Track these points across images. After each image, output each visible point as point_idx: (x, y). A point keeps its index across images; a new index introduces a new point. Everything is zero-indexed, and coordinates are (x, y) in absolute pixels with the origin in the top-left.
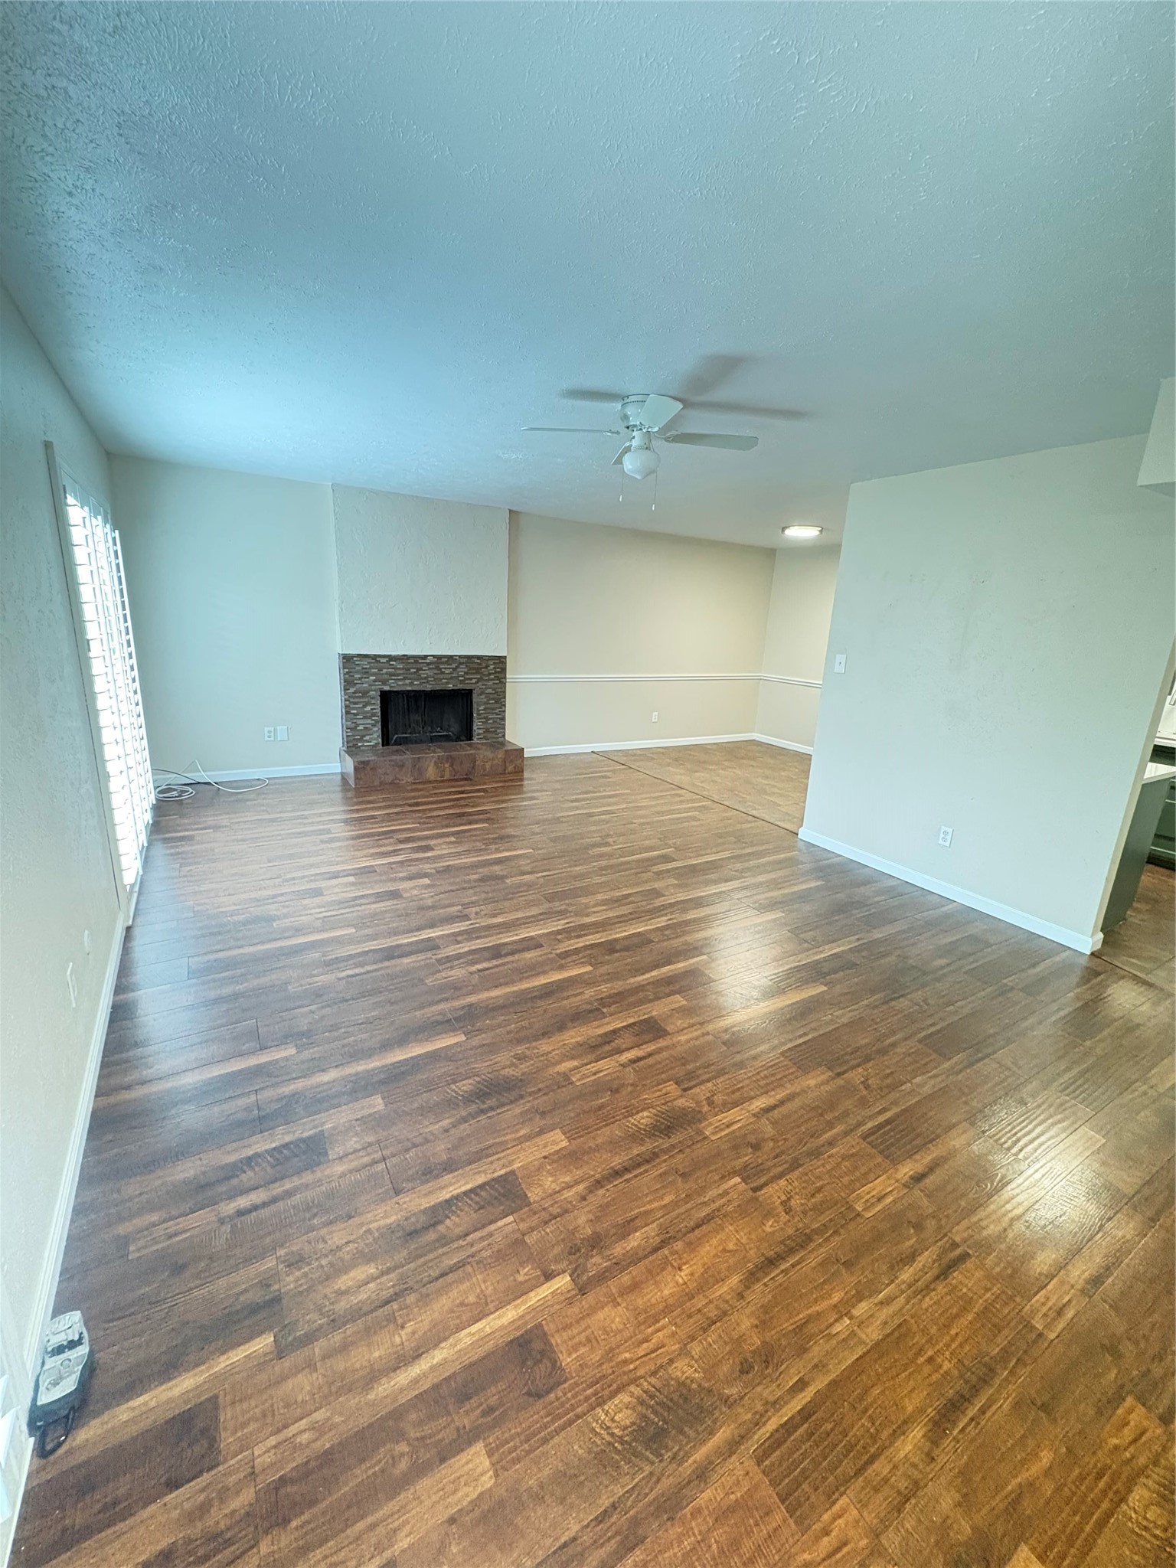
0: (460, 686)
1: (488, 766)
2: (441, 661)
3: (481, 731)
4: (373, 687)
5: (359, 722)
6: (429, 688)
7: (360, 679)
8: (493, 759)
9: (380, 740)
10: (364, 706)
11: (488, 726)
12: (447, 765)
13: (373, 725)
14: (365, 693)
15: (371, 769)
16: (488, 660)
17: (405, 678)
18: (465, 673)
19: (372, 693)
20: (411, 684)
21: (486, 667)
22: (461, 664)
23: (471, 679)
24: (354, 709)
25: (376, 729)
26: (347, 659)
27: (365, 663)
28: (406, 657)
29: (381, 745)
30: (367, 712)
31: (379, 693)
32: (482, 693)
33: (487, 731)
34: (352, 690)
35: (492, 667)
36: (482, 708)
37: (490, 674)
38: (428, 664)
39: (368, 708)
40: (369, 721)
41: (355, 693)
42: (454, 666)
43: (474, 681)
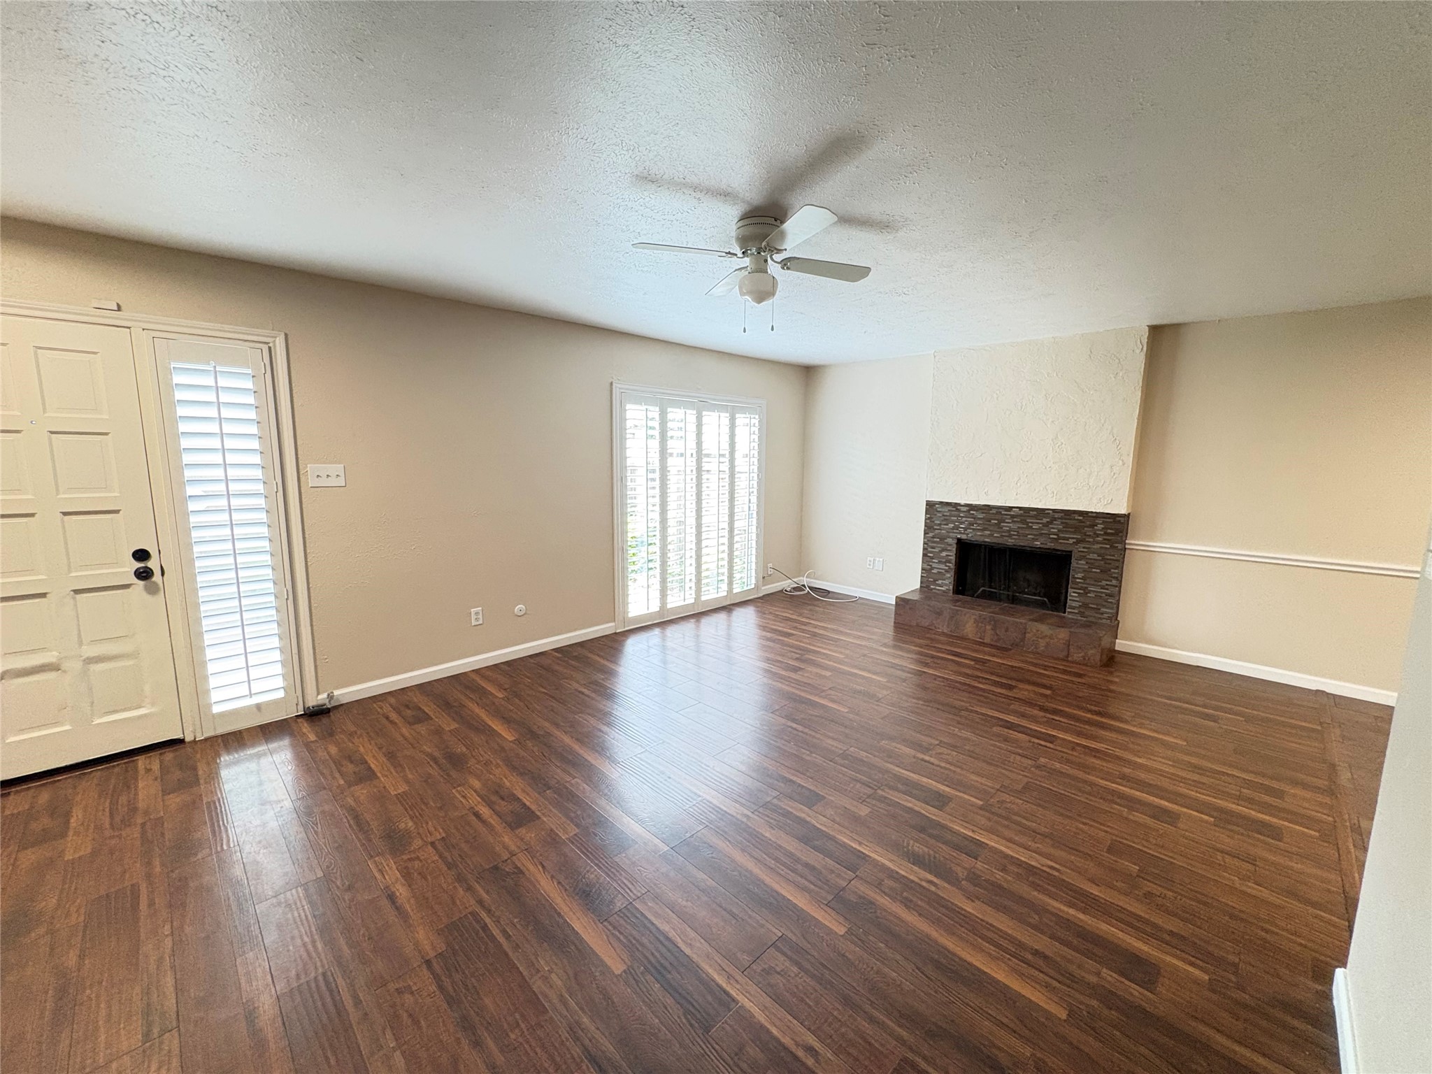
0: (1051, 545)
1: (1042, 643)
2: (1028, 515)
3: (1074, 604)
4: (951, 534)
5: (934, 565)
6: (1010, 542)
7: (940, 525)
8: (1051, 637)
9: (951, 587)
10: (941, 551)
11: (1087, 601)
12: (988, 627)
13: (946, 571)
14: (942, 539)
15: (910, 609)
16: (1096, 517)
17: (985, 529)
18: (1059, 531)
19: (949, 540)
20: (991, 535)
21: (1093, 526)
22: (1055, 519)
23: (1068, 539)
24: (931, 552)
25: (949, 575)
26: (930, 506)
27: (946, 509)
28: (987, 508)
29: (951, 592)
30: (943, 557)
31: (955, 541)
32: (1083, 558)
33: (1085, 606)
34: (931, 535)
35: (1100, 526)
36: (1080, 575)
37: (1098, 535)
38: (1013, 517)
39: (944, 554)
40: (942, 566)
41: (933, 537)
42: (1045, 520)
43: (1071, 541)
